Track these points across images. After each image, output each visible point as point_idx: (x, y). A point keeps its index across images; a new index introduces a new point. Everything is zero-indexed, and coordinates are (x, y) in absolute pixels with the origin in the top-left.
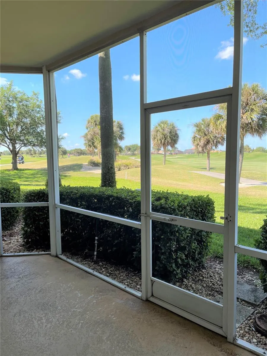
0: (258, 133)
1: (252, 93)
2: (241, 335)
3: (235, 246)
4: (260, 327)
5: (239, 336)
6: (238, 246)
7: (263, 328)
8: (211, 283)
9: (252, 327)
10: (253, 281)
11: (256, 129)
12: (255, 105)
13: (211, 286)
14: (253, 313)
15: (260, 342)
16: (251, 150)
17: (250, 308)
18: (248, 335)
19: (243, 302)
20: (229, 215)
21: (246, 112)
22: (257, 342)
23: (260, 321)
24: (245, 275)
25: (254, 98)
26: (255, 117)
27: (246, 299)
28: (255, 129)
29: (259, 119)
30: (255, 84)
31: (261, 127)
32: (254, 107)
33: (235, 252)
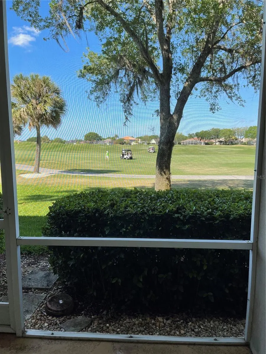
0: (52, 124)
1: (44, 85)
2: (33, 325)
3: (16, 239)
4: (51, 310)
5: (31, 326)
6: (20, 238)
7: (53, 310)
8: (3, 283)
9: (43, 312)
10: (48, 266)
11: (51, 120)
12: (47, 97)
13: (3, 285)
14: (46, 297)
15: (51, 324)
16: (50, 141)
17: (43, 293)
18: (40, 322)
19: (37, 290)
20: (8, 208)
21: (40, 103)
22: (48, 325)
23: (50, 304)
24: (40, 262)
25: (46, 90)
26: (48, 109)
27: (39, 286)
28: (49, 121)
29: (52, 111)
30: (46, 76)
31: (55, 118)
32: (46, 99)
33: (17, 245)
